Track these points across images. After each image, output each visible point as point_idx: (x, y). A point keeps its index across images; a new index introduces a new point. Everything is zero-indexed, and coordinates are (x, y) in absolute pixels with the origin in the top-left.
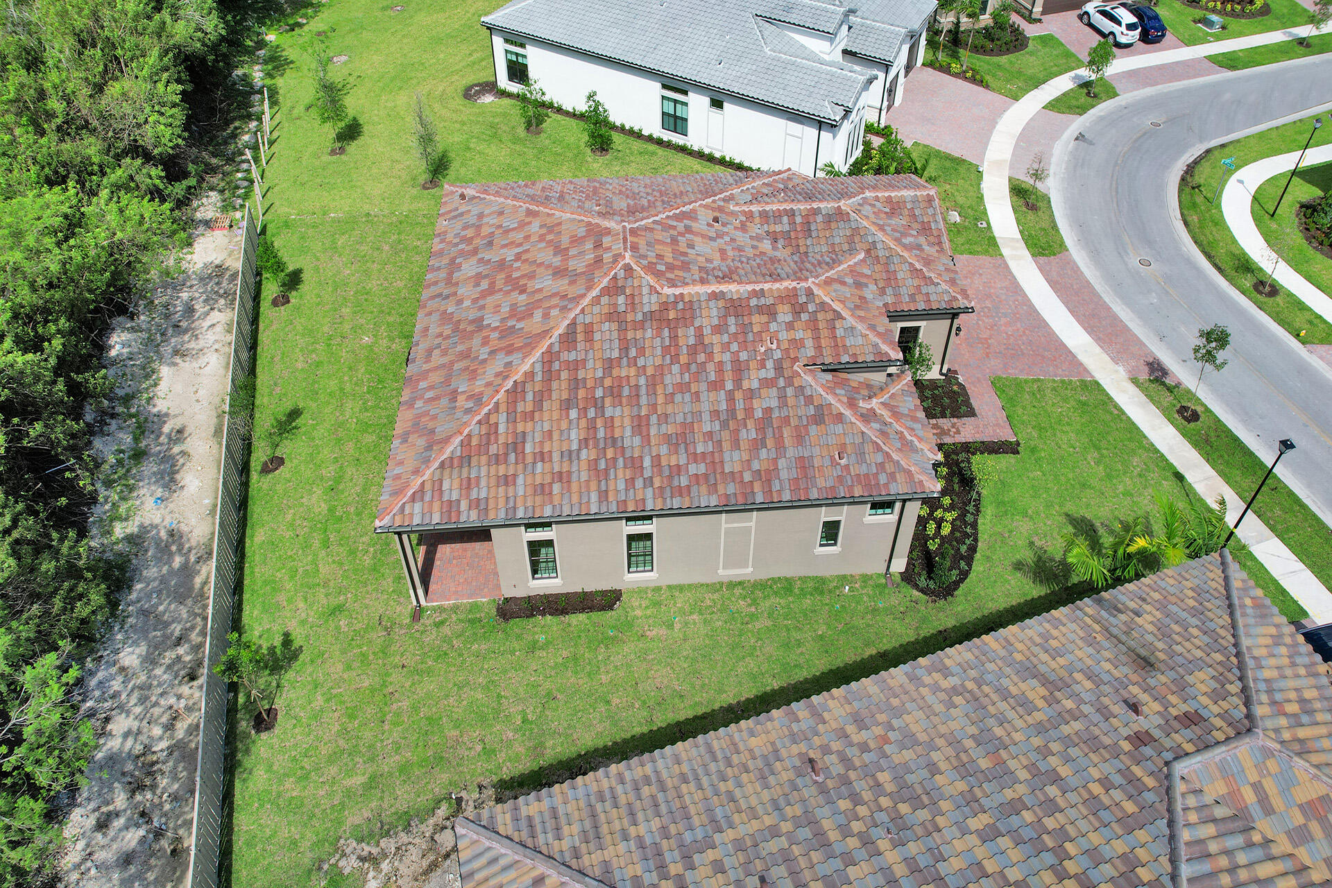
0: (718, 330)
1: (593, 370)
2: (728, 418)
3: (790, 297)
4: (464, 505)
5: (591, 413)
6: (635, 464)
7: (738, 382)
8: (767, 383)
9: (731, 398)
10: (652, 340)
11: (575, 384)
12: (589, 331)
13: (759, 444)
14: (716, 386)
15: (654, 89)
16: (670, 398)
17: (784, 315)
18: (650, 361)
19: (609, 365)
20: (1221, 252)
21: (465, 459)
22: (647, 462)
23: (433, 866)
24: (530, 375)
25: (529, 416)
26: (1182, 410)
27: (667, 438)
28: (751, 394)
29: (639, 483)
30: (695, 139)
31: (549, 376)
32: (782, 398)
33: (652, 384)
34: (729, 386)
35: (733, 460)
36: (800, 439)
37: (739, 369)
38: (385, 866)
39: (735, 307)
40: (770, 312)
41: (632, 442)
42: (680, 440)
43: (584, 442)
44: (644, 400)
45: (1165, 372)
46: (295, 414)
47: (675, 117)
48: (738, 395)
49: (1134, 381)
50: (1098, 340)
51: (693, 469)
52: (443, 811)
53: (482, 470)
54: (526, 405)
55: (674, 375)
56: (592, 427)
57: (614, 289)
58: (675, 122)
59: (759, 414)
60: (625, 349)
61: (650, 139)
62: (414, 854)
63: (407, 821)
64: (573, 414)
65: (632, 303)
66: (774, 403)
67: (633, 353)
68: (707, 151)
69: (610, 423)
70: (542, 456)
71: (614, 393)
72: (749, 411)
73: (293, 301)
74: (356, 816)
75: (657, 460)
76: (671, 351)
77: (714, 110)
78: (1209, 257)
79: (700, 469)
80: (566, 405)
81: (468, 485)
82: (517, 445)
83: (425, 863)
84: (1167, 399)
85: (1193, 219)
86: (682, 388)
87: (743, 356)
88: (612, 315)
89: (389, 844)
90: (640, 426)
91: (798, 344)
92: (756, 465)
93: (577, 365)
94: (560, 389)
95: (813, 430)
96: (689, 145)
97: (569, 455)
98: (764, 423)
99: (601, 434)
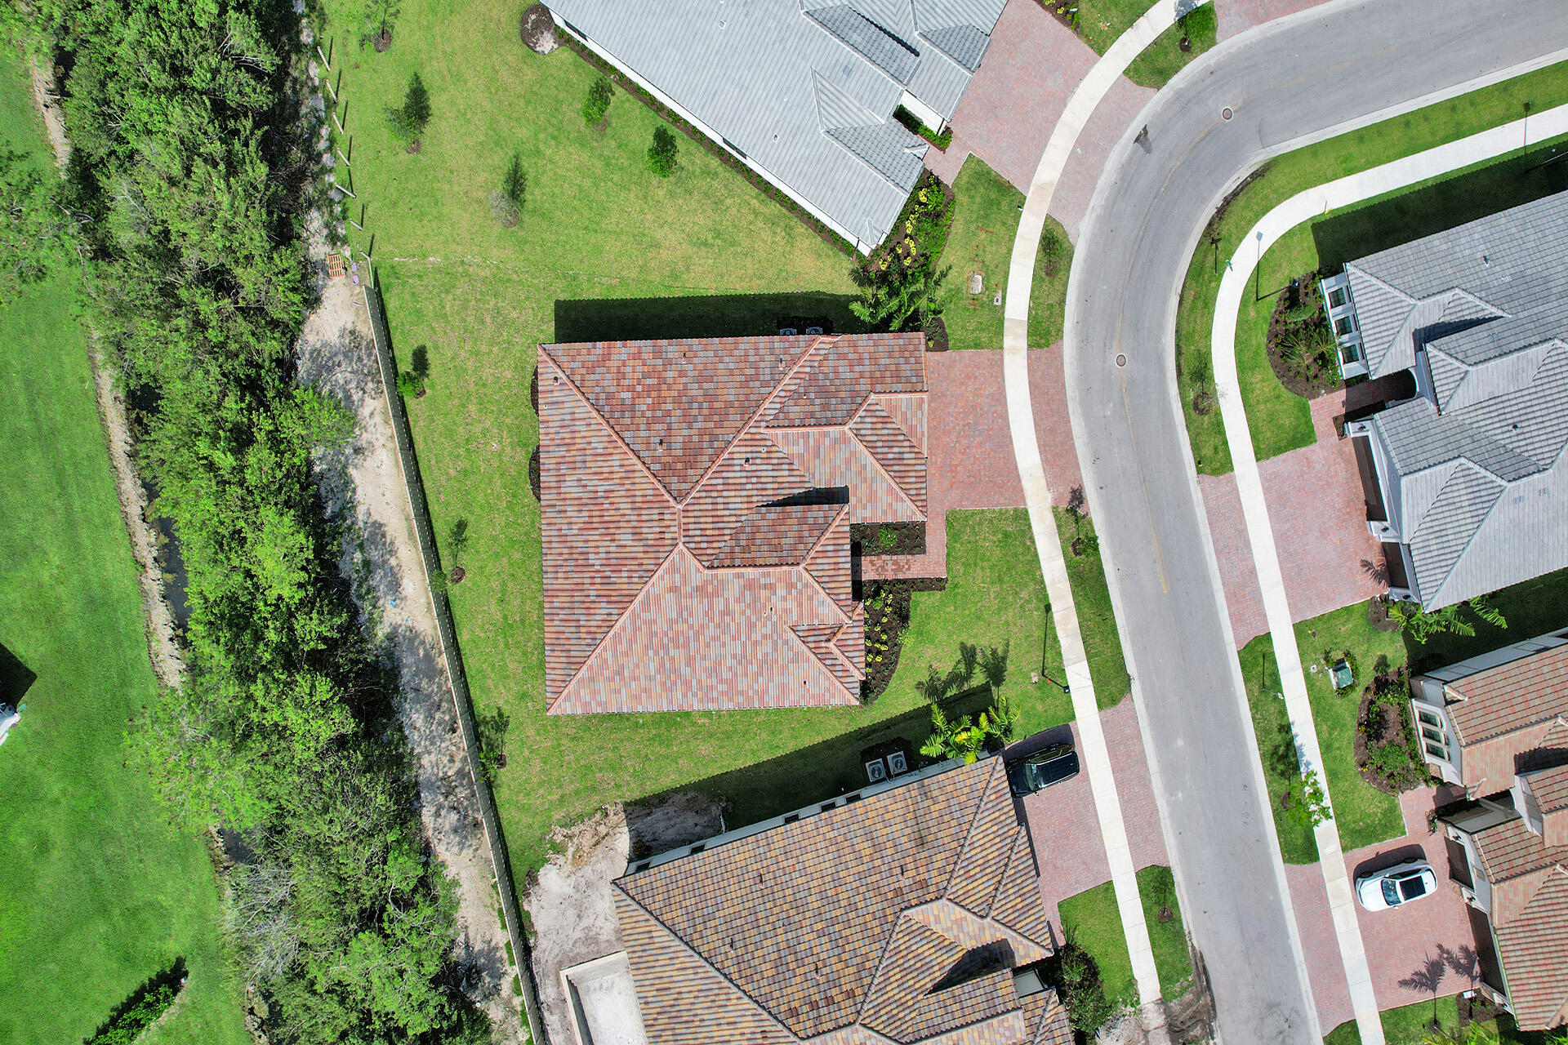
0: (738, 601)
1: (661, 626)
2: (743, 659)
4: (593, 704)
5: (661, 653)
6: (687, 684)
7: (749, 638)
8: (766, 637)
9: (744, 644)
10: (698, 606)
11: (652, 635)
12: (658, 598)
13: (759, 674)
14: (735, 638)
16: (708, 645)
17: (781, 591)
19: (671, 622)
21: (592, 679)
22: (694, 683)
23: (597, 843)
24: (624, 629)
25: (626, 654)
27: (706, 670)
28: (755, 643)
29: (690, 694)
31: (636, 629)
32: (775, 646)
33: (697, 634)
34: (743, 638)
35: (743, 683)
37: (751, 626)
38: (575, 840)
40: (773, 588)
41: (686, 671)
42: (714, 671)
43: (658, 671)
48: (749, 643)
49: (1056, 512)
51: (720, 688)
52: (598, 816)
55: (711, 631)
56: (662, 664)
59: (760, 657)
60: (680, 614)
62: (588, 835)
63: (581, 818)
64: (651, 654)
66: (770, 650)
69: (672, 659)
70: (634, 678)
71: (675, 641)
72: (754, 654)
74: (558, 815)
75: (699, 682)
76: (709, 614)
80: (647, 648)
81: (594, 693)
82: (620, 672)
83: (594, 840)
87: (753, 619)
89: (575, 830)
91: (788, 611)
92: (756, 686)
95: (791, 666)
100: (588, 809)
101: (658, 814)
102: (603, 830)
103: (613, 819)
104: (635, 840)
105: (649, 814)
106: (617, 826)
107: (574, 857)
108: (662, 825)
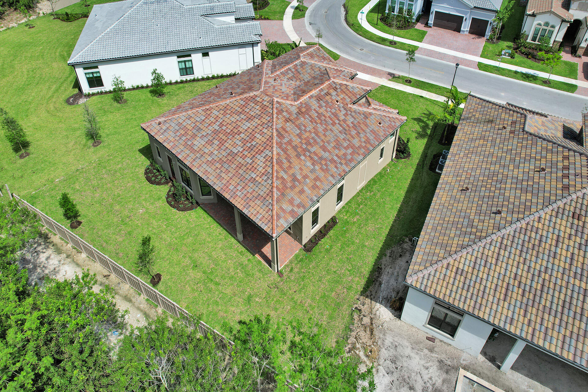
1: (296, 141)
2: (345, 131)
3: (330, 86)
5: (308, 154)
6: (332, 161)
7: (338, 119)
8: (346, 115)
9: (341, 125)
10: (305, 121)
11: (295, 148)
13: (358, 134)
14: (334, 124)
15: (174, 59)
16: (325, 135)
17: (333, 92)
18: (310, 127)
19: (299, 136)
20: (375, 39)
21: (283, 195)
22: (335, 158)
23: (372, 331)
24: (278, 154)
25: (290, 167)
26: (406, 81)
27: (334, 147)
28: (344, 121)
29: (339, 165)
30: (198, 73)
31: (285, 151)
32: (353, 117)
33: (317, 134)
34: (337, 122)
35: (356, 143)
36: (366, 125)
37: (336, 115)
38: (358, 346)
39: (319, 98)
40: (329, 94)
41: (326, 155)
42: (338, 146)
43: (313, 164)
44: (319, 140)
45: (394, 74)
47: (186, 68)
48: (342, 123)
49: (389, 80)
50: (372, 75)
51: (348, 152)
52: (356, 316)
53: (291, 194)
54: (286, 165)
55: (320, 128)
56: (312, 158)
57: (280, 112)
58: (186, 70)
59: (351, 125)
60: (299, 129)
61: (177, 83)
62: (362, 334)
63: (349, 329)
64: (303, 158)
65: (290, 113)
66: (352, 120)
67: (303, 128)
68: (205, 76)
69: (315, 154)
70: (305, 177)
71: (308, 143)
72: (348, 126)
75: (337, 156)
76: (312, 120)
77: (205, 57)
78: (373, 41)
79: (350, 151)
80: (298, 156)
81: (291, 202)
82: (294, 179)
83: (368, 332)
84: (400, 80)
85: (360, 33)
86: (325, 130)
87: (333, 111)
88: (287, 120)
89: (352, 340)
90: (324, 149)
91: (343, 99)
92: (363, 140)
93: (290, 142)
94: (291, 152)
95: (368, 121)
96: (196, 77)
97: (312, 171)
98: (355, 127)
99: (316, 158)
100: (347, 319)
101: (384, 278)
102: (366, 320)
103: (365, 309)
104: (389, 305)
105: (380, 284)
106: (371, 309)
107: (367, 356)
108: (392, 282)
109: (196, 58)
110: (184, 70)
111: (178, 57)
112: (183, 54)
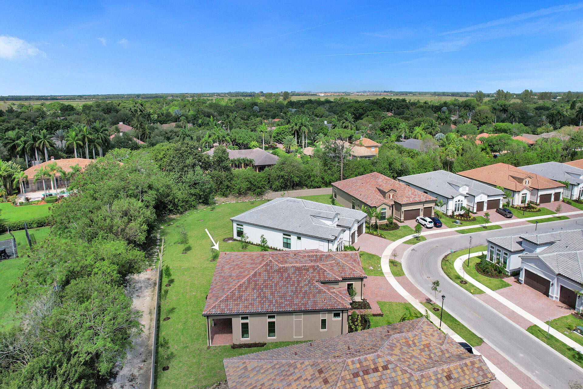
0: (293, 274)
2: (295, 292)
3: (313, 267)
4: (226, 310)
7: (298, 285)
8: (306, 285)
9: (296, 288)
10: (277, 277)
11: (256, 285)
12: (260, 274)
13: (303, 298)
14: (292, 285)
15: (281, 235)
16: (280, 288)
17: (311, 270)
18: (275, 280)
19: (265, 281)
20: (452, 275)
21: (227, 300)
22: (274, 301)
25: (244, 291)
26: (434, 309)
27: (280, 297)
28: (302, 287)
30: (293, 249)
32: (310, 288)
33: (276, 285)
34: (296, 285)
35: (296, 301)
36: (314, 296)
37: (299, 282)
39: (298, 269)
40: (307, 270)
41: (270, 297)
42: (283, 296)
44: (274, 288)
45: (431, 301)
46: (173, 309)
47: (287, 243)
48: (298, 287)
49: (421, 303)
50: (411, 294)
51: (286, 303)
53: (231, 302)
54: (243, 289)
55: (282, 283)
57: (267, 265)
60: (269, 277)
61: (280, 250)
64: (255, 291)
65: (271, 268)
66: (308, 289)
67: (271, 278)
69: (264, 293)
70: (247, 300)
71: (266, 287)
72: (301, 291)
73: (171, 285)
75: (276, 301)
76: (281, 278)
77: (298, 240)
78: (448, 276)
80: (253, 289)
81: (227, 306)
82: (240, 297)
84: (430, 306)
85: (445, 267)
86: (284, 286)
87: (300, 279)
88: (266, 270)
90: (272, 294)
91: (314, 277)
92: (302, 302)
93: (256, 281)
94: (252, 286)
95: (318, 295)
97: (254, 300)
98: (305, 293)
99: (262, 295)
109: (293, 238)
110: (286, 244)
111: (284, 234)
112: (287, 234)
